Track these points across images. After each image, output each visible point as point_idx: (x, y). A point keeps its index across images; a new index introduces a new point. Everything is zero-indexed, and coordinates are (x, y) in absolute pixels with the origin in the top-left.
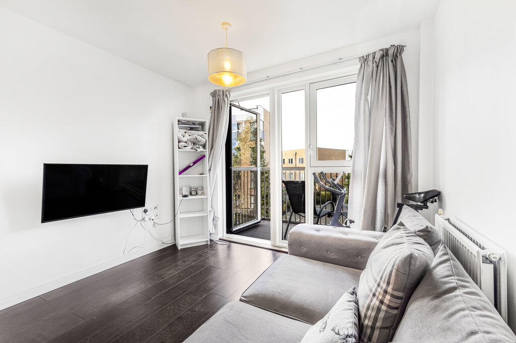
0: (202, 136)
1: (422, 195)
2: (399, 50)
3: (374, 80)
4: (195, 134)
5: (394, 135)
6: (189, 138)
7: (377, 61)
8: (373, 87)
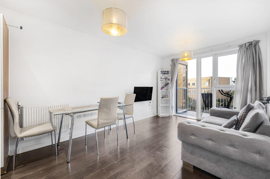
0: (169, 76)
1: (266, 98)
2: (257, 42)
3: (246, 54)
4: (166, 75)
5: (255, 75)
6: (164, 77)
7: (247, 47)
8: (245, 55)
